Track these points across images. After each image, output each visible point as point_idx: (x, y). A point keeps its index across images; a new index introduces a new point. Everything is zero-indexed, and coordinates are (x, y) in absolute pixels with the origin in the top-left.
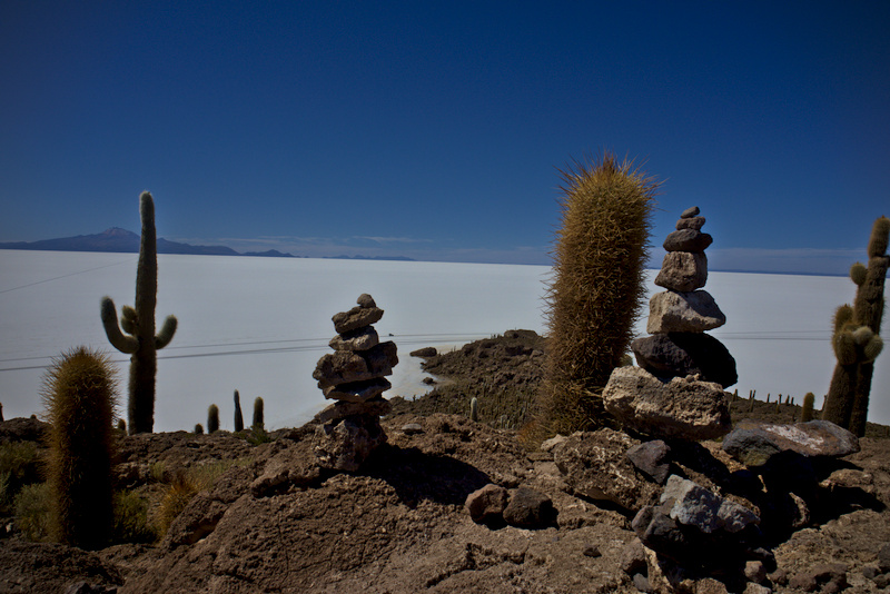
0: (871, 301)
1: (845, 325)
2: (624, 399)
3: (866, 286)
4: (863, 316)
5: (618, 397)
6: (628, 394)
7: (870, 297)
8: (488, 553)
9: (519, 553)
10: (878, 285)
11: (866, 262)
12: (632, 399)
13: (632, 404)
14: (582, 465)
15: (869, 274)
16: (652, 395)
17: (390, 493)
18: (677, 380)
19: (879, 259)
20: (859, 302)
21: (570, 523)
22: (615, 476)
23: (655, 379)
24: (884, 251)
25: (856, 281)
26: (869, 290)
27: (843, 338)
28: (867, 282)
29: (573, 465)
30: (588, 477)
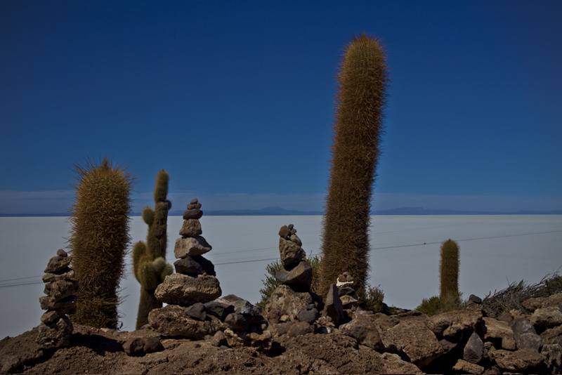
0: (159, 237)
1: (141, 258)
2: (179, 288)
3: (155, 225)
4: (154, 249)
5: (176, 287)
6: (180, 285)
7: (158, 234)
8: (150, 364)
9: (165, 358)
10: (163, 224)
11: (153, 206)
12: (182, 287)
13: (183, 289)
14: (167, 321)
15: (156, 216)
16: (191, 284)
17: (91, 352)
18: (200, 276)
19: (162, 203)
20: (150, 239)
21: (170, 347)
22: (186, 321)
23: (190, 277)
24: (165, 197)
25: (147, 222)
26: (157, 228)
27: (147, 268)
28: (155, 222)
29: (162, 323)
30: (171, 326)
